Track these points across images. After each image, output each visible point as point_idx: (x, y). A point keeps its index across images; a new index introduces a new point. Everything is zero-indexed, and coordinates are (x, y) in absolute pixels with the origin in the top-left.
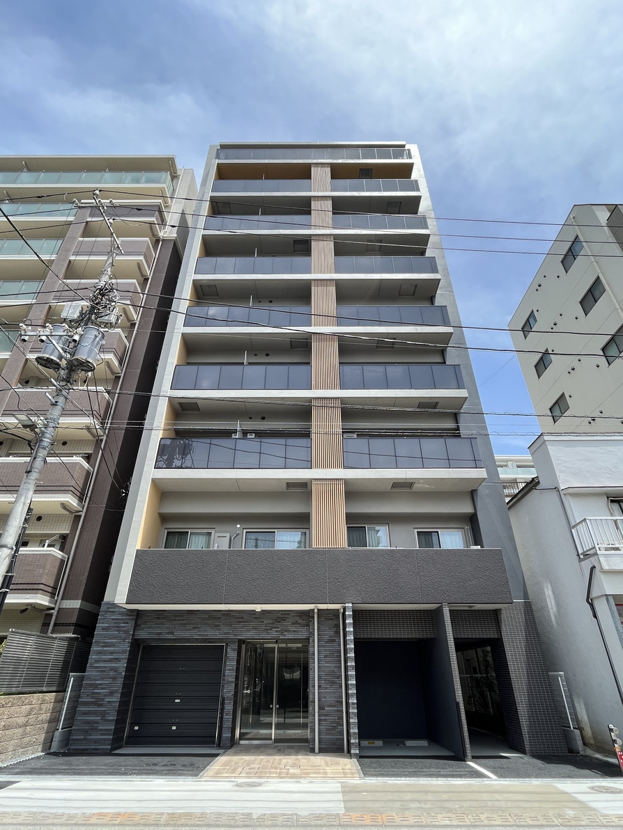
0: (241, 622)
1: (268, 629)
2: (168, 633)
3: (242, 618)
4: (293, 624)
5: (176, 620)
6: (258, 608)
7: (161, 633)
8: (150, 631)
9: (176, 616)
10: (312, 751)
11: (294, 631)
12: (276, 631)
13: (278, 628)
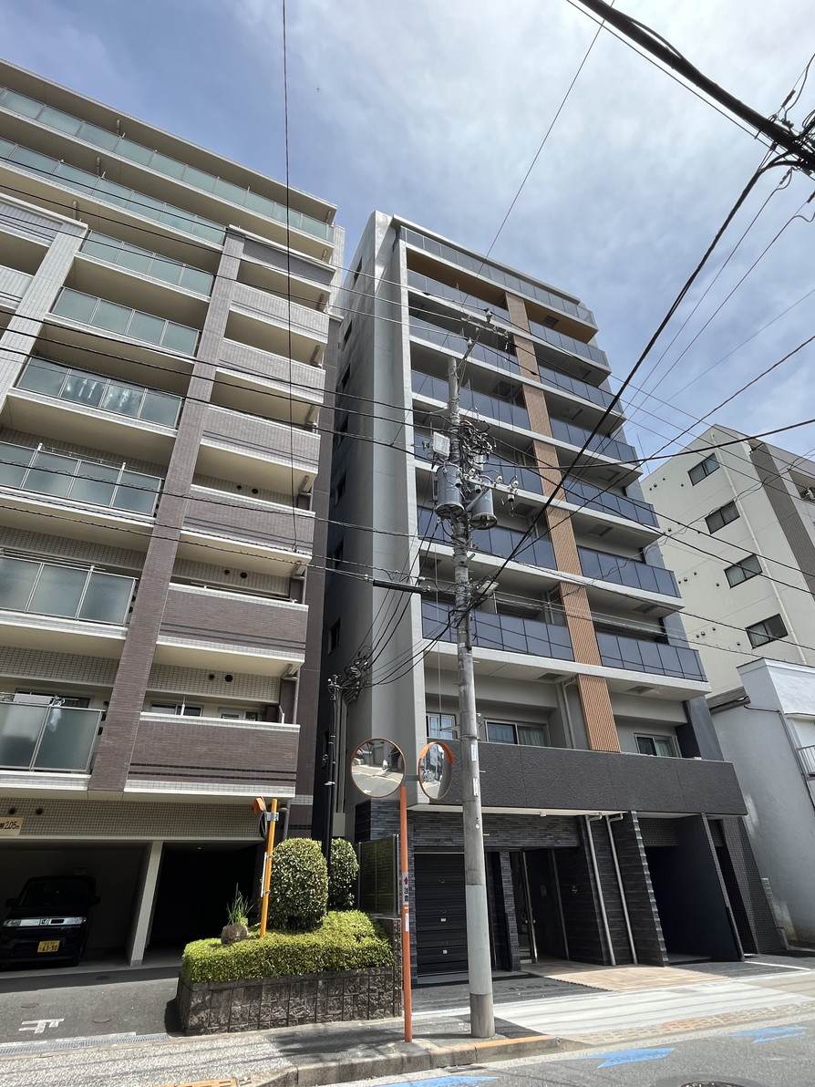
0: (516, 828)
1: (542, 837)
2: (447, 840)
3: (517, 823)
4: (563, 830)
5: (451, 824)
6: (544, 812)
7: (439, 840)
8: (427, 836)
9: (451, 820)
10: (609, 964)
11: (566, 839)
12: (551, 839)
13: (550, 835)
